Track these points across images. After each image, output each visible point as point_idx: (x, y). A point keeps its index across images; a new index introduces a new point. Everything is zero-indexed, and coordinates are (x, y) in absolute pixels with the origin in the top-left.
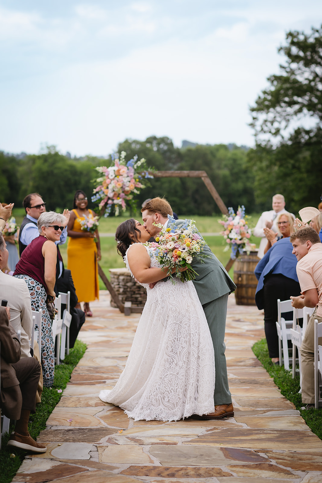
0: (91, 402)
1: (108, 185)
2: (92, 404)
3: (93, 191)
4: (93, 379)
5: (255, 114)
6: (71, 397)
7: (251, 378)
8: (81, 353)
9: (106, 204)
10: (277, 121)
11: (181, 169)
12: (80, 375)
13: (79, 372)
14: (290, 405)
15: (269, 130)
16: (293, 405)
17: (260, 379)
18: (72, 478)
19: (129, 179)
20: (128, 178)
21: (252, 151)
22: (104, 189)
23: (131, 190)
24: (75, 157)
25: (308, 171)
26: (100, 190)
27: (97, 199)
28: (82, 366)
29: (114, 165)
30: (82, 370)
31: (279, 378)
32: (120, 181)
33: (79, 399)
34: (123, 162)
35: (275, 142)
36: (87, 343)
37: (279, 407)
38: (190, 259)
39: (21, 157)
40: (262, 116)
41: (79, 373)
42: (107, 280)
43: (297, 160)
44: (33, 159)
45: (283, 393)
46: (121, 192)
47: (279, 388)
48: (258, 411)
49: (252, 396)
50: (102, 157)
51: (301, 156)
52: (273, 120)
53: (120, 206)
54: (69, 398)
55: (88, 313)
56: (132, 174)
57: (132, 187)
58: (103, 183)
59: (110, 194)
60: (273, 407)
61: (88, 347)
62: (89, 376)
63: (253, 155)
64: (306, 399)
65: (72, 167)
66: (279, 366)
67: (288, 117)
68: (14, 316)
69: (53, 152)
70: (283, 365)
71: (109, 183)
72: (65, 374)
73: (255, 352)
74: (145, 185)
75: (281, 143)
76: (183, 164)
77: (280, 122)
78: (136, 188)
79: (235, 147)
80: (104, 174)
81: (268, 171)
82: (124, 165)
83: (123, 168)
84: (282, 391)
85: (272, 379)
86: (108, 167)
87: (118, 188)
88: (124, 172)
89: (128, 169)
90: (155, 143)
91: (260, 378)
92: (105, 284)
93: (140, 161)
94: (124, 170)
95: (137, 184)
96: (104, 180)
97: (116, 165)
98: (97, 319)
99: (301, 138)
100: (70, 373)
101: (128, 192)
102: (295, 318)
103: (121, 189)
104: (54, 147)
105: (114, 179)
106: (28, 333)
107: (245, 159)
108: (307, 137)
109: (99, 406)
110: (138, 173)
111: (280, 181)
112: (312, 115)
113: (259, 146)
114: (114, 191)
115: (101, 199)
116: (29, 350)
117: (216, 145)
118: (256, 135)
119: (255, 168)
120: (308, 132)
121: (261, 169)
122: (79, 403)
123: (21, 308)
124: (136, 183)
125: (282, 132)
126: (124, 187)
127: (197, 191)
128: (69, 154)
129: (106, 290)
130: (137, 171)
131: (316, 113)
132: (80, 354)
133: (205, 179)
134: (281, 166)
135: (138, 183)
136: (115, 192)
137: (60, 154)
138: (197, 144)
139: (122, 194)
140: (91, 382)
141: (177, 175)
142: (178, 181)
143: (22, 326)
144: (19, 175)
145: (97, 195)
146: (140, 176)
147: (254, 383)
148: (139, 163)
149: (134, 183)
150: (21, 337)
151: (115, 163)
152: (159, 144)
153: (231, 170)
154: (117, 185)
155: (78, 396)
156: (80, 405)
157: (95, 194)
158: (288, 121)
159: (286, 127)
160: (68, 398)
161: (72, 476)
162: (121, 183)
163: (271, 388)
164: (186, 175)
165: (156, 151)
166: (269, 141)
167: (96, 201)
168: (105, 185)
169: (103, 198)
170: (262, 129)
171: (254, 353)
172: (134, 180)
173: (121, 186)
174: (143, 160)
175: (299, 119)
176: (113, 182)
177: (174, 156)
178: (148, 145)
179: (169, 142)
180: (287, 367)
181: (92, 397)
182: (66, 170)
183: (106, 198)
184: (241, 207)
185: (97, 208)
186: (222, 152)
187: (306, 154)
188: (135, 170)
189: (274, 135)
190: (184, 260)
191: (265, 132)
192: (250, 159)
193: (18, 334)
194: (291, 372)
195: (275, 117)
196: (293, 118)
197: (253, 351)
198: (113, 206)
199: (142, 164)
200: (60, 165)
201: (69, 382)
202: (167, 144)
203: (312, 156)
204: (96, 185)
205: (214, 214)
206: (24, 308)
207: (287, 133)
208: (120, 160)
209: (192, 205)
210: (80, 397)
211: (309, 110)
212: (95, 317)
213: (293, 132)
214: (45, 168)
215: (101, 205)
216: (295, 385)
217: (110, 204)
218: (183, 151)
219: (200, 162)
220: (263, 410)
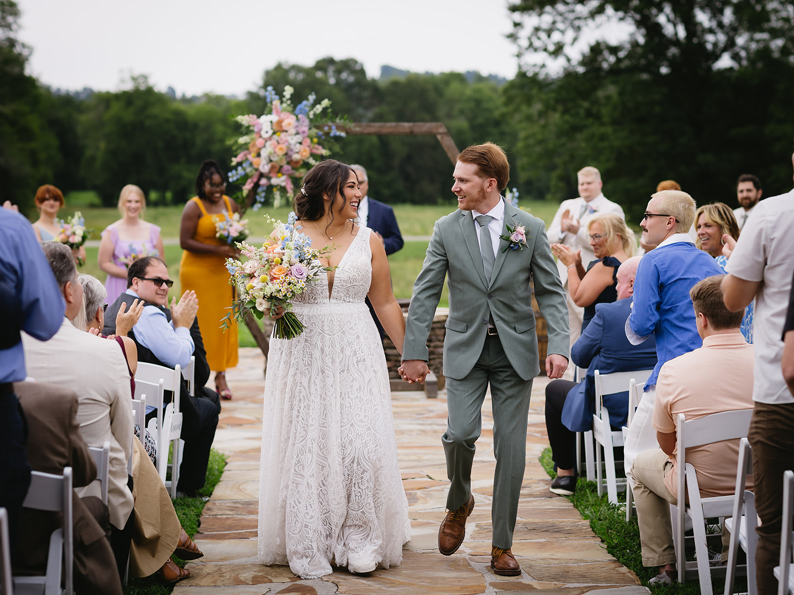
0: (244, 575)
1: (260, 149)
2: (246, 580)
3: (232, 161)
4: (243, 528)
5: (517, 17)
6: (204, 565)
7: (547, 520)
8: (216, 473)
9: (257, 185)
10: (558, 30)
11: (380, 118)
12: (218, 519)
13: (214, 513)
14: (629, 574)
15: (544, 46)
16: (635, 575)
17: (563, 522)
19: (299, 138)
20: (298, 136)
21: (512, 85)
22: (251, 157)
23: (304, 158)
24: (184, 96)
25: (615, 122)
26: (244, 158)
27: (238, 177)
28: (218, 500)
29: (270, 113)
30: (220, 509)
31: (600, 520)
32: (283, 143)
33: (220, 569)
34: (289, 105)
35: (555, 68)
36: (227, 453)
37: (608, 581)
39: (83, 96)
40: (531, 21)
41: (216, 515)
42: (259, 330)
43: (595, 102)
44: (107, 100)
45: (611, 550)
46: (284, 163)
47: (603, 541)
48: (570, 590)
49: (553, 557)
50: (234, 96)
51: (600, 94)
52: (551, 27)
53: (283, 190)
54: (200, 567)
55: (223, 393)
56: (306, 129)
57: (304, 154)
58: (250, 146)
59: (263, 167)
60: (596, 581)
61: (227, 460)
62: (234, 520)
63: (514, 92)
64: (648, 558)
65: (178, 114)
66: (598, 497)
67: (577, 23)
68: (97, 414)
69: (143, 88)
70: (605, 494)
71: (262, 146)
72: (189, 517)
73: (547, 467)
74: (330, 149)
75: (565, 69)
76: (384, 108)
77: (563, 32)
78: (313, 155)
79: (479, 78)
80: (251, 128)
81: (542, 122)
82: (289, 112)
83: (287, 118)
84: (608, 547)
85: (587, 522)
86: (259, 117)
87: (278, 156)
88: (289, 124)
89: (298, 119)
90: (331, 70)
91: (563, 520)
92: (255, 337)
93: (320, 103)
94: (289, 121)
95: (314, 148)
96: (253, 139)
97: (274, 111)
98: (241, 404)
99: (601, 62)
100: (199, 515)
101: (297, 162)
102: (632, 406)
103: (284, 157)
104: (145, 77)
105: (270, 138)
106: (125, 447)
107: (500, 101)
108: (612, 59)
109: (259, 582)
110: (317, 127)
111: (563, 140)
112: (622, 19)
113: (522, 75)
114: (271, 161)
115: (246, 177)
116: (126, 480)
117: (443, 74)
118: (519, 56)
119: (518, 117)
120: (614, 50)
121: (529, 118)
122: (220, 577)
123: (112, 398)
124: (312, 145)
125: (567, 50)
126: (290, 153)
127: (409, 159)
128: (172, 90)
129: (253, 346)
130: (314, 123)
131: (630, 15)
132: (214, 475)
133: (442, 138)
134: (566, 112)
135: (317, 146)
136: (273, 163)
137: (156, 89)
138: (408, 72)
139: (287, 167)
140: (240, 534)
141: (390, 130)
142: (375, 139)
143: (113, 434)
144: (79, 130)
145: (239, 168)
146: (321, 133)
147: (553, 530)
148: (319, 108)
149: (309, 146)
150: (112, 454)
151: (273, 107)
152: (338, 72)
153: (471, 120)
154: (277, 150)
155: (217, 563)
156: (223, 581)
157: (235, 168)
158: (578, 29)
159: (575, 40)
160: (197, 567)
162: (284, 146)
163: (587, 542)
164: (408, 130)
165: (334, 85)
166: (543, 66)
167: (238, 180)
168: (254, 151)
169: (250, 174)
170: (531, 45)
171: (545, 469)
172: (308, 141)
173: (284, 152)
174: (326, 103)
175: (598, 26)
176: (268, 144)
177: (366, 94)
178: (319, 74)
179: (357, 67)
180: (613, 498)
181: (244, 565)
182: (167, 121)
183: (256, 174)
184: (511, 191)
185: (239, 194)
186: (455, 86)
187: (611, 90)
188: (311, 120)
189: (553, 56)
191: (536, 50)
192: (509, 100)
193: (104, 450)
194: (622, 509)
195: (554, 23)
196: (587, 25)
197: (542, 465)
198: (270, 188)
199: (325, 110)
200: (155, 110)
201: (198, 532)
202: (353, 72)
203: (621, 93)
204: (236, 150)
205: (440, 200)
206: (118, 398)
207: (576, 52)
208: (282, 102)
209: (400, 185)
210: (221, 565)
211: (617, 9)
212: (238, 400)
213: (586, 50)
214: (129, 116)
215: (247, 187)
216: (632, 534)
217: (263, 185)
218: (383, 84)
219: (414, 104)
220: (578, 588)
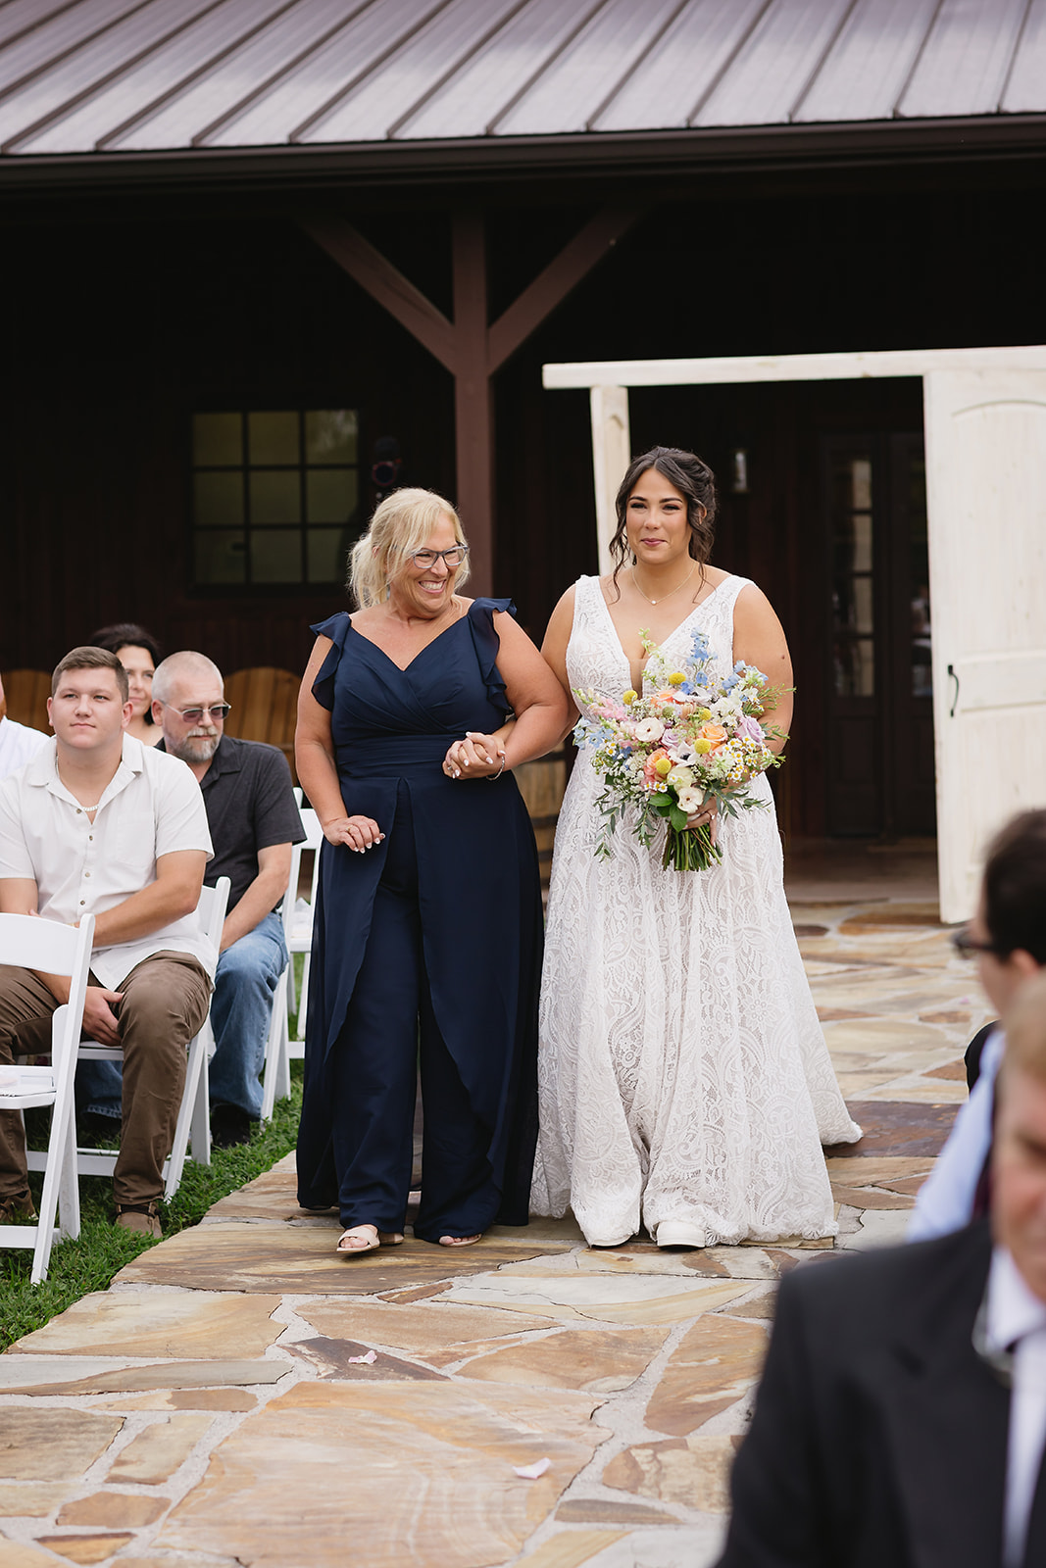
18: (916, 1168)
38: (694, 797)
161: (916, 1172)
190: (672, 794)
